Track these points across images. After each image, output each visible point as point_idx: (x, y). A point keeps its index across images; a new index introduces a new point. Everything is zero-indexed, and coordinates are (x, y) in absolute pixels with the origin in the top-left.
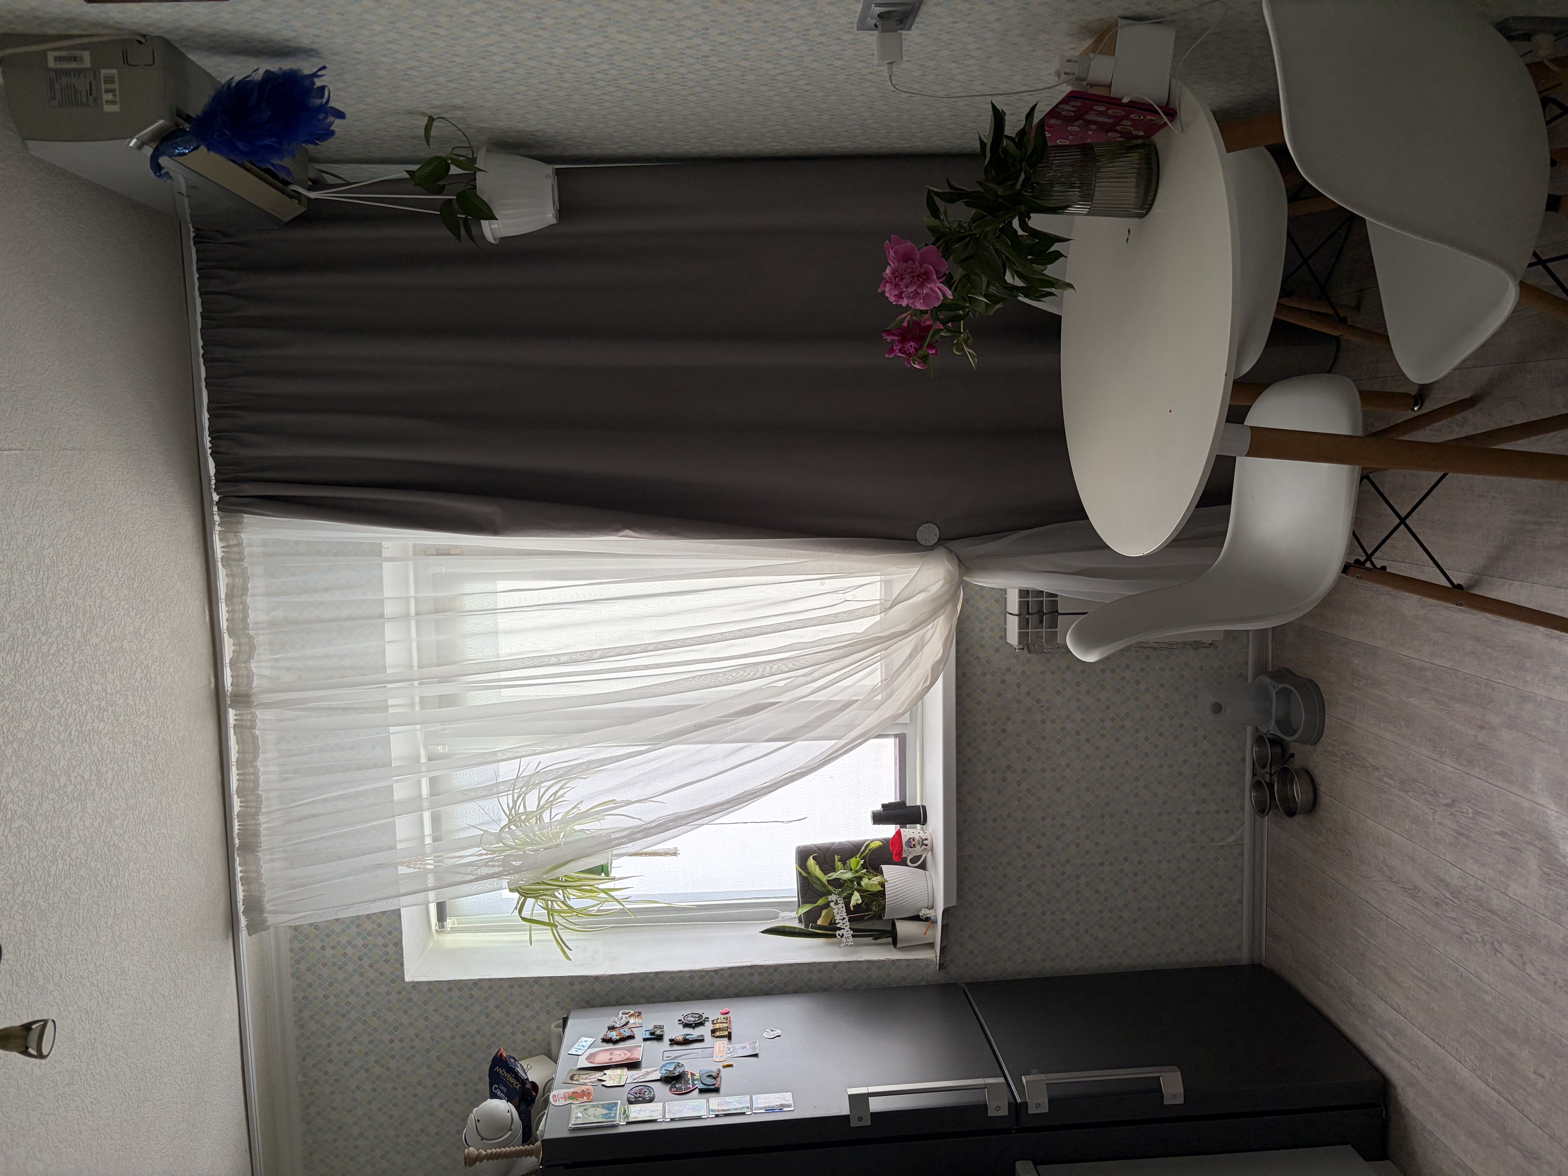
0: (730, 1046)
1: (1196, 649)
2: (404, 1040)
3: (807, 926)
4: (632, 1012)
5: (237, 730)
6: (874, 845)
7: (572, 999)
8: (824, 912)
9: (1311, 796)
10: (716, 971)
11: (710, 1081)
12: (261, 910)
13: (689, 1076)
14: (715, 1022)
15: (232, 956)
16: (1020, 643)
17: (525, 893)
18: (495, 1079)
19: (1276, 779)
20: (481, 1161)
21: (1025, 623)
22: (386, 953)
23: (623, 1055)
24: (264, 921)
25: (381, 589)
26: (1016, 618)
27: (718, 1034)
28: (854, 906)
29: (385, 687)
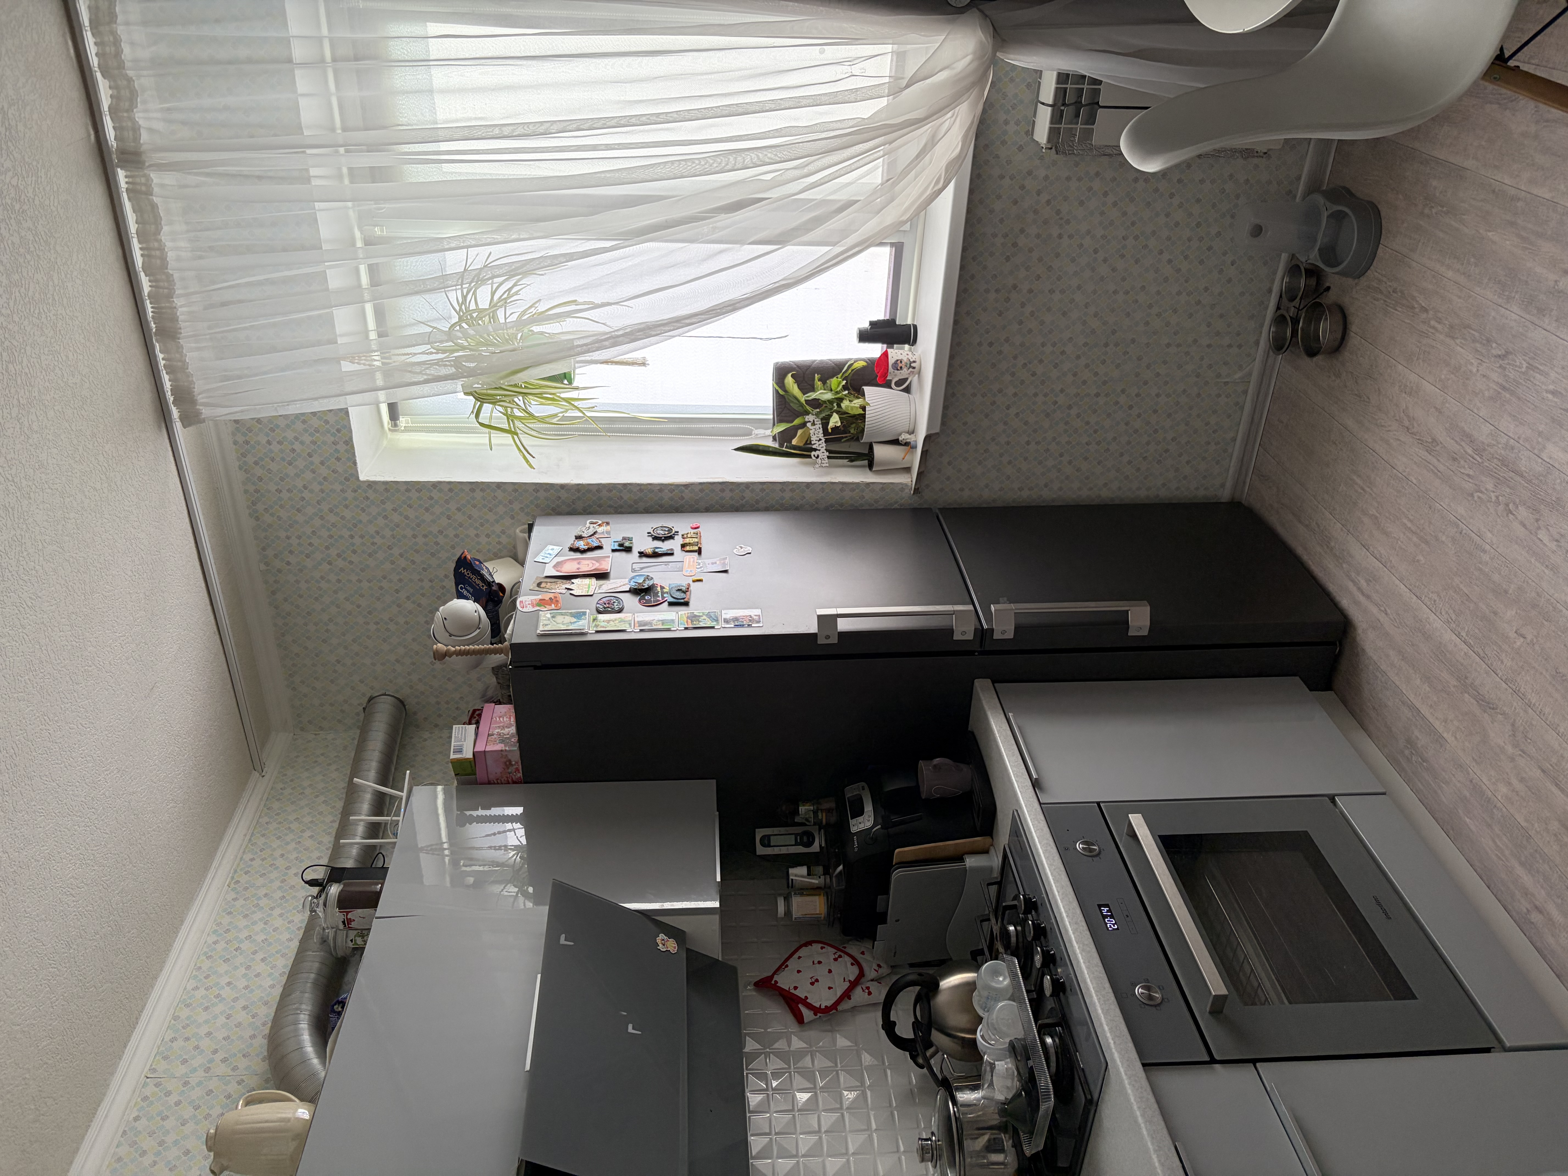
0: (700, 561)
1: (1245, 159)
2: (364, 536)
3: (781, 445)
4: (600, 522)
5: (131, 195)
6: (858, 365)
7: (537, 506)
8: (800, 432)
9: (1339, 336)
10: (687, 486)
11: (679, 595)
12: (193, 402)
13: (659, 589)
14: (685, 536)
15: (170, 449)
16: (1049, 141)
17: (481, 398)
18: (460, 579)
19: (1303, 315)
20: (450, 657)
21: (1059, 115)
22: (337, 451)
23: (591, 565)
24: (198, 414)
25: (285, 24)
26: (1050, 109)
27: (688, 548)
28: (832, 429)
29: (304, 152)
